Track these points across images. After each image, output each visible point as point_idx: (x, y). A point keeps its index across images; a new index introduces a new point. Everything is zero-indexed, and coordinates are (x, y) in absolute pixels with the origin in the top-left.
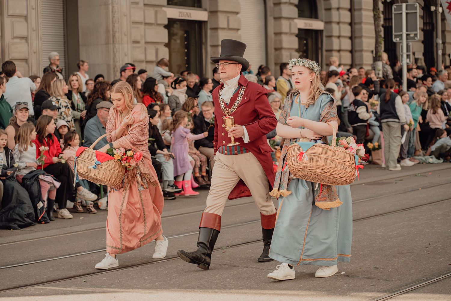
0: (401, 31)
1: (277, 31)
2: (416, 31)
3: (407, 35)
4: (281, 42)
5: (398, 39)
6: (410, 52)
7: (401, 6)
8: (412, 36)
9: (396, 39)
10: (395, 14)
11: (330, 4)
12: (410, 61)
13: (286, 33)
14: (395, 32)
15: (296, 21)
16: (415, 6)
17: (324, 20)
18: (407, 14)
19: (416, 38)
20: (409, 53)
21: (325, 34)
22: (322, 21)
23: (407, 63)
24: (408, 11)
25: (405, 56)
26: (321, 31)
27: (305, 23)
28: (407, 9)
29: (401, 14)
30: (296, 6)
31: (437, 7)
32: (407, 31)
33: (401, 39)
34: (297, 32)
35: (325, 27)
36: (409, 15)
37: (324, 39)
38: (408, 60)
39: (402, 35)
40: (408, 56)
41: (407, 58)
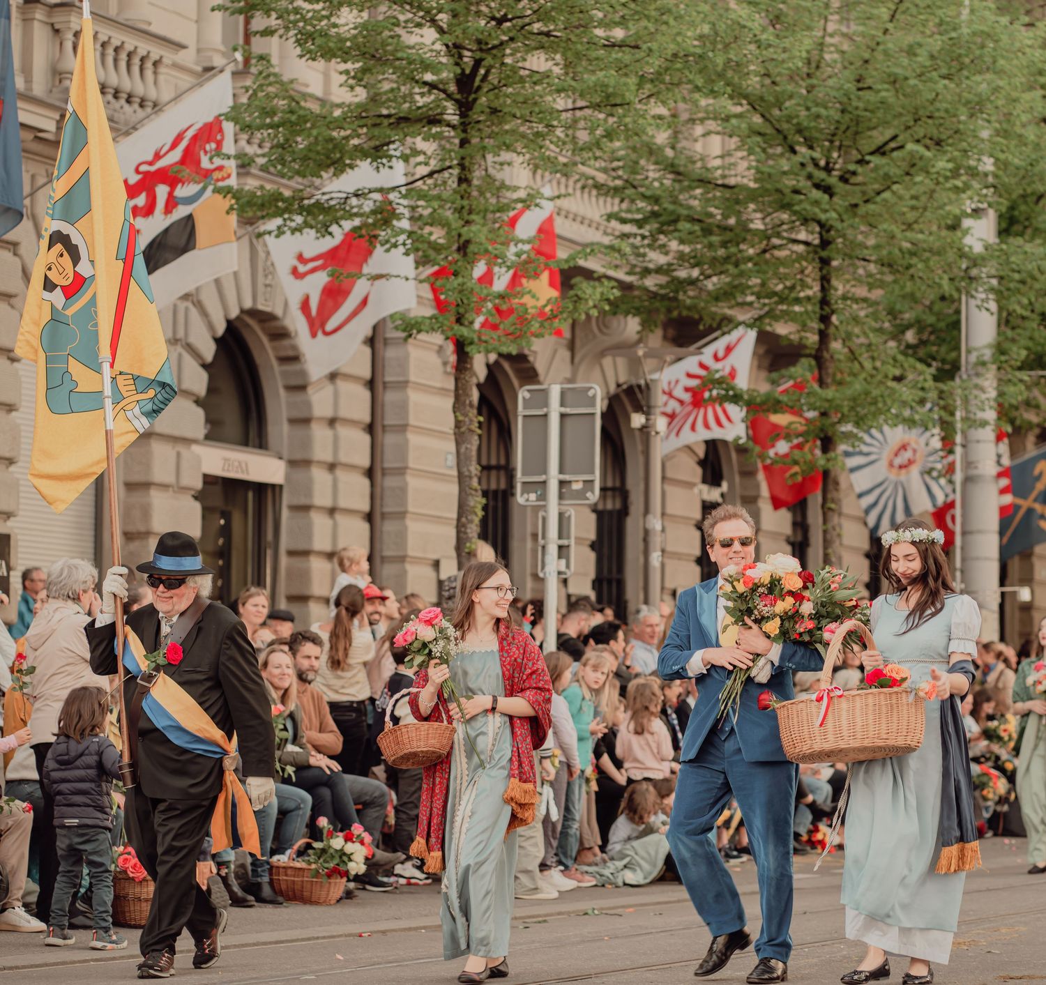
0: (544, 470)
1: (137, 478)
2: (593, 472)
3: (562, 484)
4: (146, 512)
5: (533, 497)
6: (569, 538)
7: (545, 392)
8: (577, 486)
9: (526, 496)
10: (525, 416)
11: (308, 405)
12: (568, 566)
13: (164, 486)
14: (524, 474)
15: (195, 448)
16: (591, 393)
17: (286, 455)
18: (563, 416)
19: (589, 494)
20: (565, 542)
21: (286, 500)
22: (281, 458)
23: (560, 573)
24: (568, 410)
25: (552, 550)
26: (276, 489)
27: (226, 460)
28: (562, 404)
29: (546, 416)
30: (198, 402)
31: (652, 417)
32: (561, 471)
33: (543, 497)
34: (198, 484)
35: (287, 477)
36: (569, 422)
37: (285, 513)
38: (563, 562)
39: (544, 483)
40: (564, 550)
41: (560, 557)
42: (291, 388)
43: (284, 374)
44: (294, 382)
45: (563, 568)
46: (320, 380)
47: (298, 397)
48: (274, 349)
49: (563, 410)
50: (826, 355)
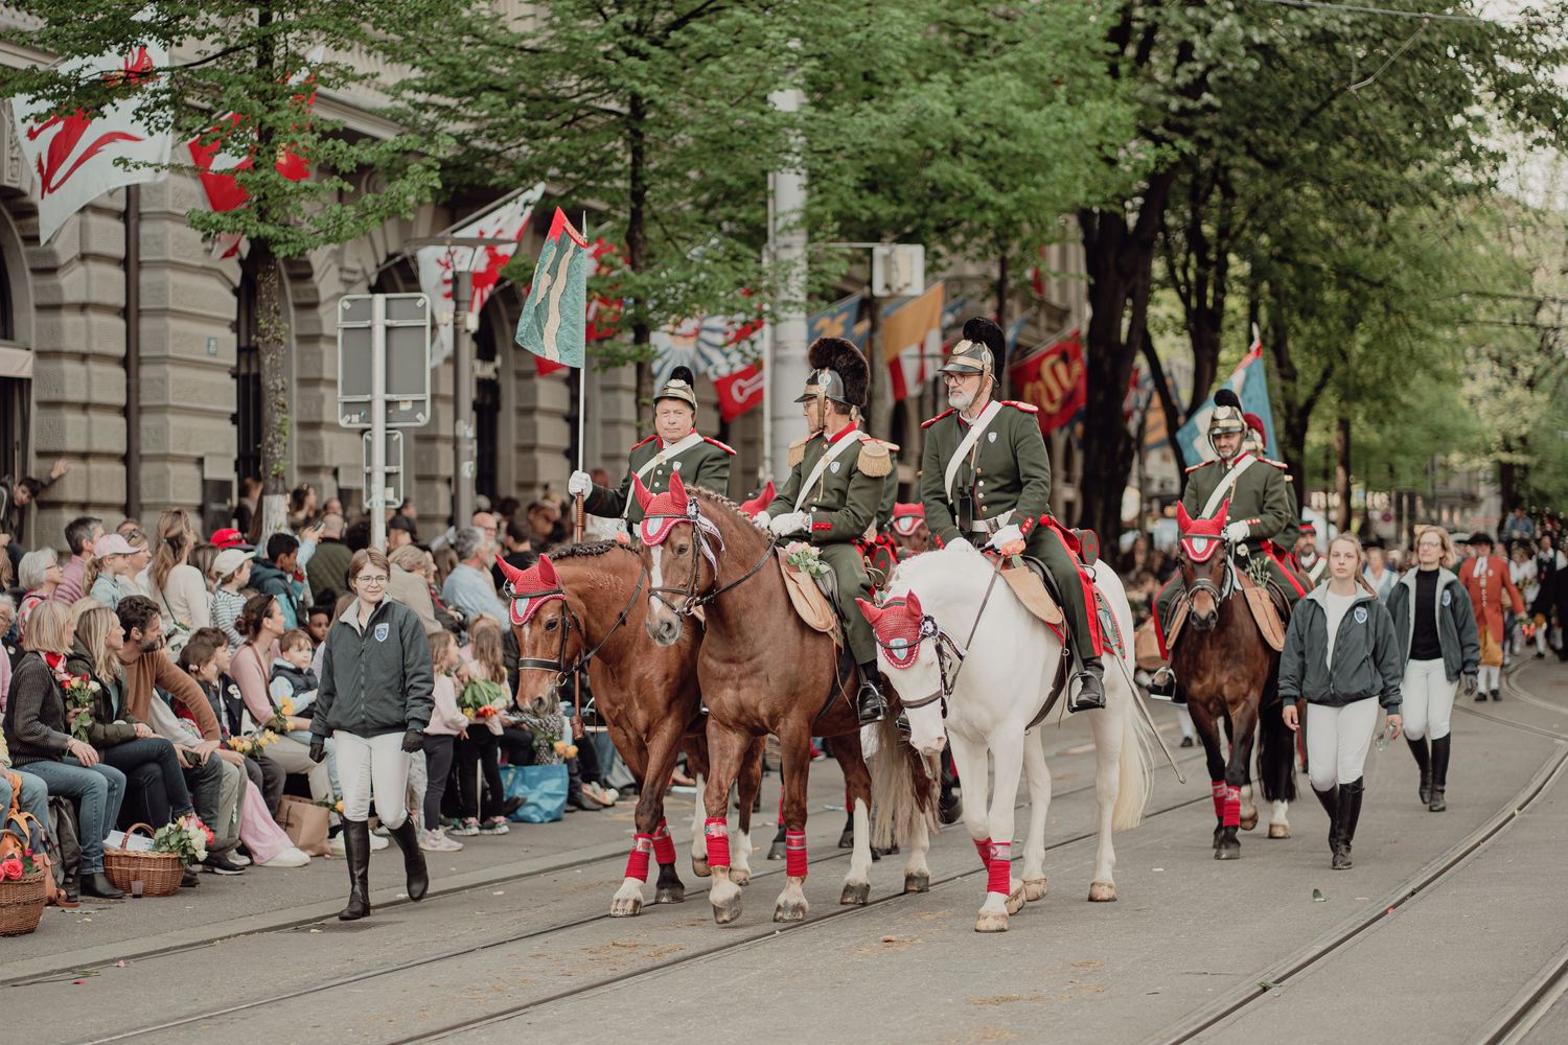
0: (370, 391)
2: (422, 392)
3: (388, 403)
5: (355, 418)
6: (396, 463)
7: (369, 302)
8: (404, 407)
9: (348, 417)
10: (347, 330)
11: (58, 289)
12: (397, 495)
14: (345, 393)
16: (420, 303)
17: (33, 346)
18: (388, 329)
19: (419, 416)
20: (392, 469)
21: (35, 395)
22: (28, 349)
23: (387, 503)
24: (393, 322)
25: (379, 478)
26: (23, 384)
28: (388, 315)
29: (370, 328)
31: (461, 313)
32: (387, 391)
33: (368, 418)
35: (36, 371)
36: (396, 336)
37: (34, 408)
38: (391, 490)
39: (369, 403)
40: (392, 479)
41: (387, 485)
42: (38, 271)
43: (31, 256)
44: (41, 264)
45: (391, 498)
46: (69, 262)
47: (47, 281)
48: (20, 228)
49: (389, 322)
50: (638, 236)
